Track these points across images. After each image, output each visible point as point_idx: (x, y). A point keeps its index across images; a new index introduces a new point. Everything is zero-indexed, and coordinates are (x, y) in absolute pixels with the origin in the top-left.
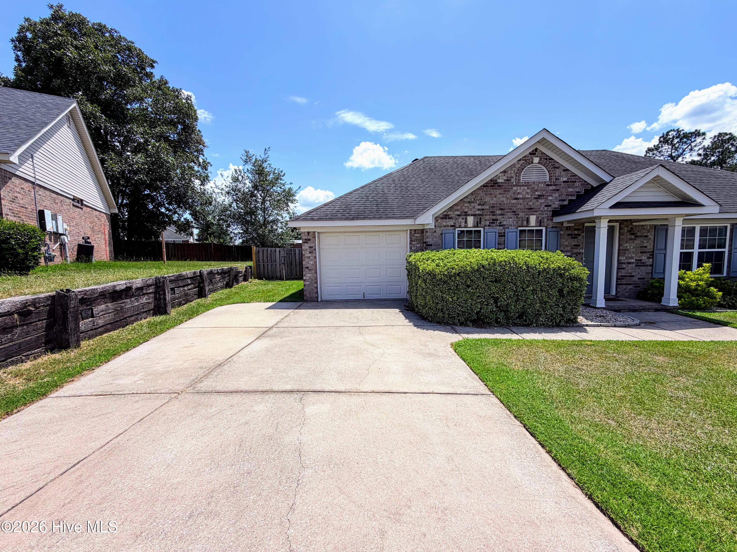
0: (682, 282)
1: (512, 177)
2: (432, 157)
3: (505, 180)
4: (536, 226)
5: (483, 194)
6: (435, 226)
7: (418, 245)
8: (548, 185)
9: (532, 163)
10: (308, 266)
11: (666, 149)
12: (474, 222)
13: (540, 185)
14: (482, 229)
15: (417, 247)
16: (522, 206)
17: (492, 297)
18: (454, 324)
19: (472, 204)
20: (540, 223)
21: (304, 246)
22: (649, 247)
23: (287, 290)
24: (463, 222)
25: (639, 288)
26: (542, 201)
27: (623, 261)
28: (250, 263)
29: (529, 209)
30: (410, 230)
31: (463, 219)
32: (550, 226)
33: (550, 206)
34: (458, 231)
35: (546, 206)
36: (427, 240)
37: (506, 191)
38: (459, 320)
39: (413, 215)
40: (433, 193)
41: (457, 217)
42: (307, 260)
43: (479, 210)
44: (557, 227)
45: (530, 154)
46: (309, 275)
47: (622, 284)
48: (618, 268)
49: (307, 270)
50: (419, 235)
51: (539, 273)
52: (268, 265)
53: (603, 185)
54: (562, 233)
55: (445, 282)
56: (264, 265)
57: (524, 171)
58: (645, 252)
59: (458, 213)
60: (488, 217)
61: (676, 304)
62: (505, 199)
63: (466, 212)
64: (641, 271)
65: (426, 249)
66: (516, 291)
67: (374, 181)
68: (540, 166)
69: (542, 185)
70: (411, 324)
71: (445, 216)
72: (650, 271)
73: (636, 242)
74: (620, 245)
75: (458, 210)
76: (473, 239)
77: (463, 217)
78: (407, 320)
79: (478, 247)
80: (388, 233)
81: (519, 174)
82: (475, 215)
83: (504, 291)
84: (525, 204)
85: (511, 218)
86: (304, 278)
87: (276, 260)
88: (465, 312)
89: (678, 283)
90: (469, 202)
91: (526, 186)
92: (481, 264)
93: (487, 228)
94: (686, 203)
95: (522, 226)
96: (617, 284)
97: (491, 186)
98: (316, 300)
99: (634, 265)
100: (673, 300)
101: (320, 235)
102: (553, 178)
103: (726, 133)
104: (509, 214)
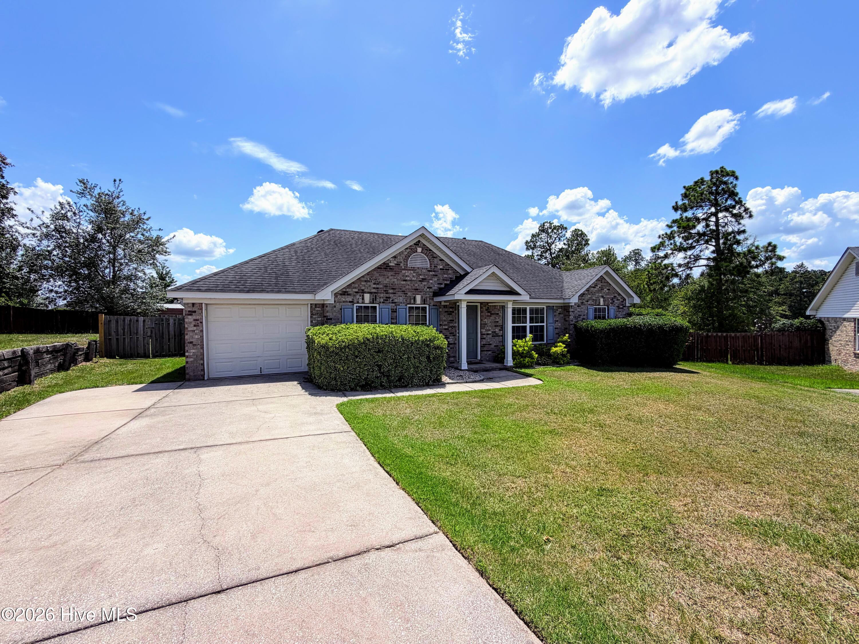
0: (515, 348)
1: (401, 262)
2: (338, 230)
3: (396, 264)
4: (421, 304)
5: (377, 275)
6: (335, 301)
7: (319, 319)
8: (429, 271)
9: (416, 252)
10: (191, 340)
11: (543, 235)
12: (370, 299)
13: (423, 270)
14: (377, 305)
15: (318, 320)
16: (410, 287)
17: (376, 365)
18: (346, 390)
19: (368, 283)
20: (424, 301)
21: (187, 318)
22: (500, 322)
23: (158, 369)
24: (361, 299)
25: (495, 354)
26: (425, 283)
27: (484, 333)
28: (96, 337)
29: (415, 289)
30: (311, 304)
31: (360, 296)
32: (432, 304)
33: (431, 288)
34: (356, 306)
35: (428, 288)
36: (328, 314)
37: (397, 273)
38: (350, 386)
39: (313, 291)
40: (335, 268)
41: (355, 294)
42: (191, 334)
43: (374, 288)
44: (436, 305)
45: (415, 244)
46: (194, 351)
47: (484, 351)
48: (481, 339)
49: (191, 345)
50: (320, 309)
51: (412, 343)
52: (124, 339)
53: (467, 273)
54: (441, 310)
55: (337, 354)
56: (117, 339)
57: (410, 257)
58: (497, 326)
59: (356, 290)
60: (382, 295)
61: (511, 364)
62: (396, 280)
63: (363, 290)
64: (496, 340)
65: (327, 323)
66: (394, 359)
67: (274, 251)
68: (423, 255)
69: (425, 271)
70: (307, 393)
71: (344, 293)
72: (501, 340)
73: (492, 318)
74: (481, 320)
75: (355, 288)
76: (370, 314)
77: (360, 294)
78: (304, 390)
79: (374, 321)
80: (287, 306)
81: (406, 260)
82: (370, 293)
83: (385, 359)
84: (412, 285)
85: (401, 296)
86: (187, 354)
87: (137, 333)
88: (355, 379)
89: (513, 348)
90: (365, 281)
91: (412, 270)
92: (366, 338)
93: (381, 304)
94: (512, 292)
95: (410, 304)
96: (481, 351)
97: (384, 268)
98: (202, 378)
99: (491, 336)
100: (510, 362)
101: (209, 306)
102: (433, 266)
103: (579, 230)
104: (400, 293)
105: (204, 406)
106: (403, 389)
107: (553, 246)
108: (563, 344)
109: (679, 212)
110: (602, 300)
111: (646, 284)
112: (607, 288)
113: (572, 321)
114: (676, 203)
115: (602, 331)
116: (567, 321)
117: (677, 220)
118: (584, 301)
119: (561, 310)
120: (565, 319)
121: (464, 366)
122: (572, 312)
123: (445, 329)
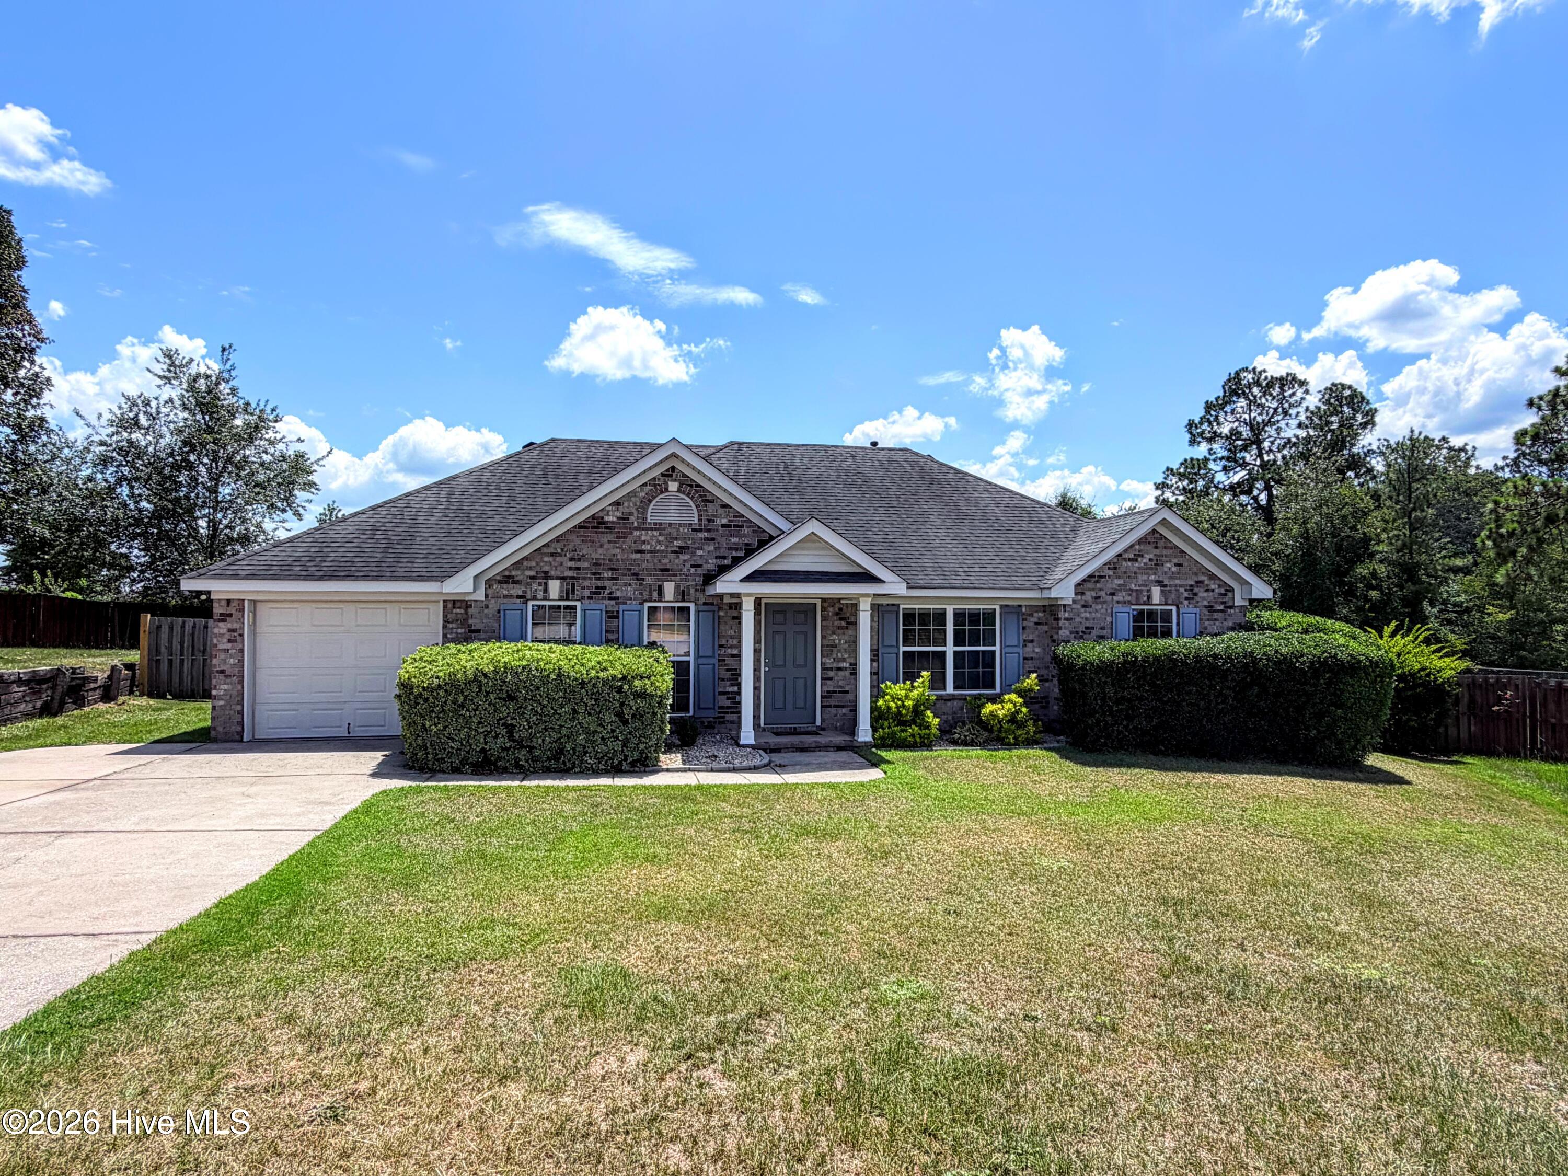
0: (878, 703)
1: (631, 514)
3: (618, 518)
4: (677, 601)
5: (578, 541)
6: (487, 596)
7: (459, 631)
8: (695, 530)
9: (667, 490)
10: (223, 668)
11: (1239, 405)
12: (561, 591)
13: (682, 529)
14: (578, 604)
15: (455, 634)
16: (651, 566)
19: (558, 559)
20: (684, 596)
21: (217, 626)
24: (541, 591)
26: (686, 557)
27: (828, 666)
29: (662, 570)
30: (444, 601)
31: (540, 584)
32: (701, 602)
33: (700, 566)
34: (532, 606)
35: (692, 566)
36: (470, 622)
37: (622, 536)
41: (529, 580)
42: (222, 656)
43: (570, 568)
44: (712, 604)
45: (663, 475)
46: (226, 687)
47: (830, 706)
48: (822, 679)
49: (221, 677)
50: (460, 611)
53: (780, 534)
54: (722, 613)
55: (426, 700)
57: (654, 503)
59: (532, 573)
60: (587, 583)
61: (869, 738)
62: (618, 551)
63: (546, 573)
68: (682, 496)
69: (686, 530)
70: (371, 772)
71: (506, 579)
74: (823, 637)
75: (530, 568)
76: (562, 622)
77: (540, 581)
80: (403, 606)
81: (642, 508)
82: (563, 578)
84: (656, 561)
85: (630, 585)
86: (214, 692)
89: (873, 702)
90: (552, 555)
91: (656, 529)
93: (587, 601)
95: (650, 601)
96: (822, 706)
97: (593, 527)
98: (238, 737)
100: (864, 733)
101: (258, 605)
102: (705, 519)
103: (1343, 386)
104: (627, 579)
108: (1021, 696)
110: (1156, 592)
113: (1067, 642)
116: (1055, 641)
120: (1051, 636)
121: (748, 735)
122: (1067, 619)
123: (733, 655)
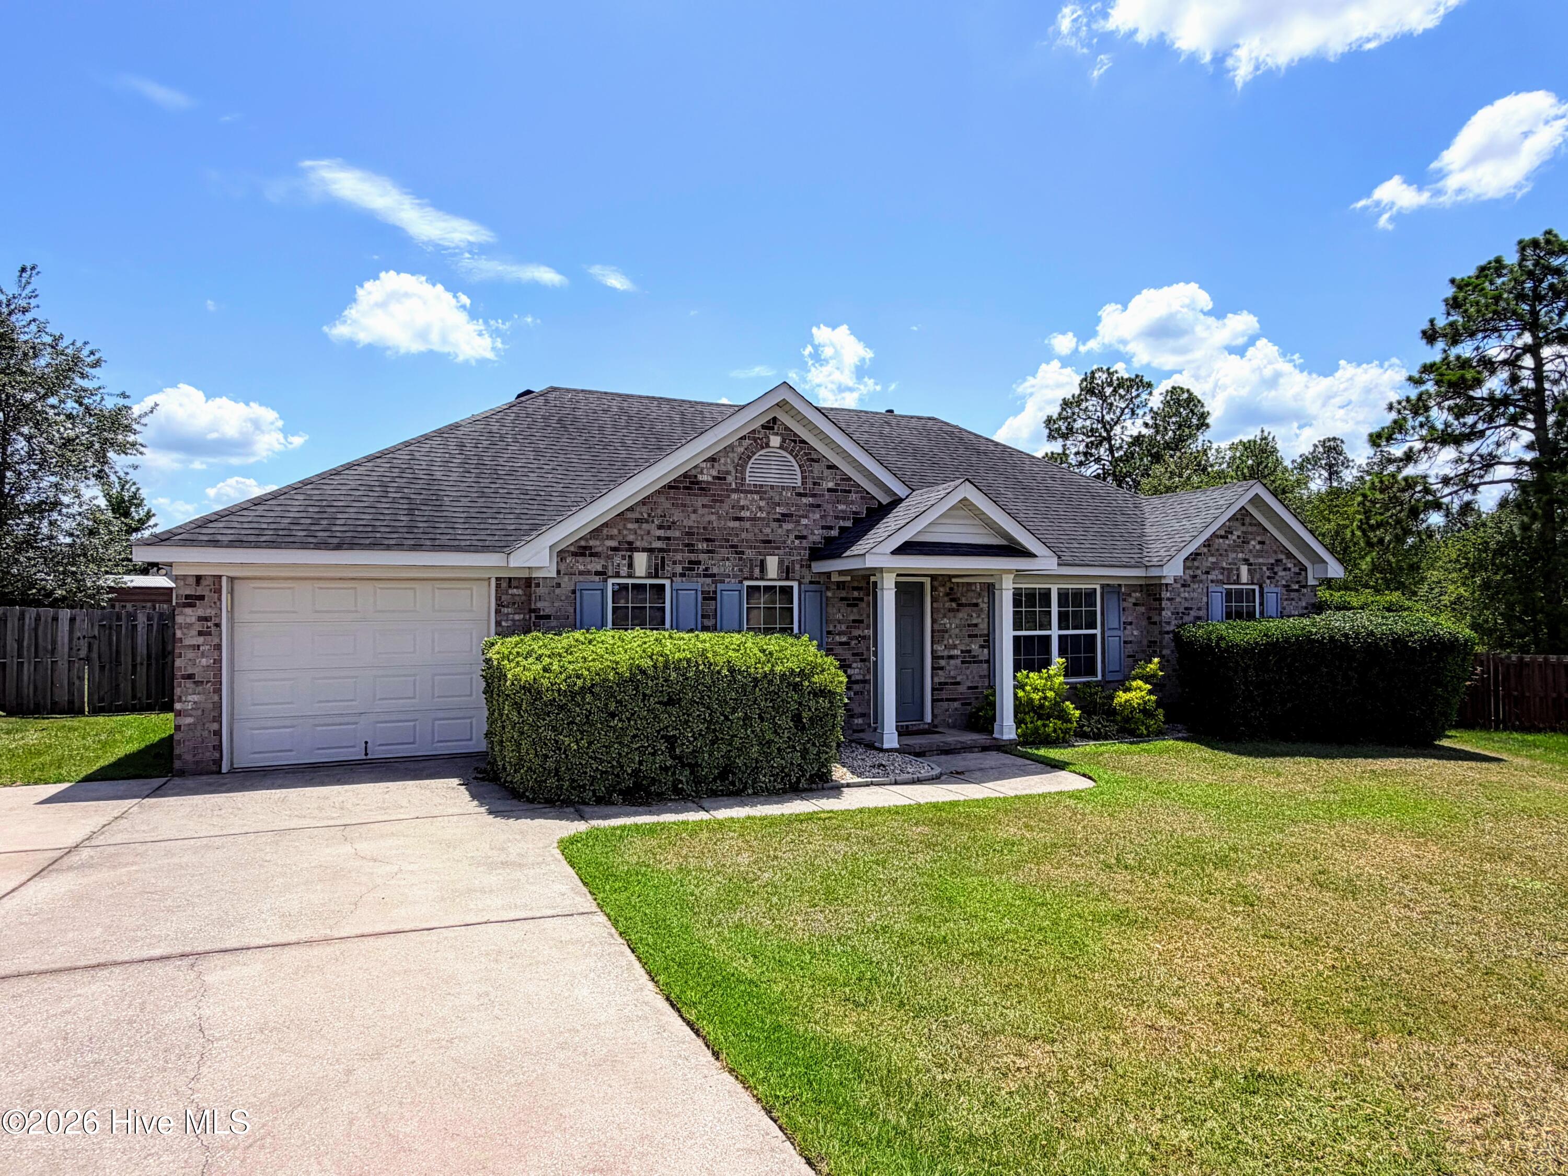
0: (1021, 694)
1: (728, 473)
2: (568, 390)
3: (714, 478)
4: (780, 580)
5: (667, 505)
6: (558, 572)
7: (517, 617)
8: (800, 495)
9: (768, 445)
10: (190, 672)
11: (1092, 403)
12: (649, 567)
13: (784, 493)
14: (667, 583)
15: (513, 620)
16: (750, 536)
17: (662, 737)
18: (585, 803)
19: (644, 526)
20: (788, 573)
21: (182, 613)
22: (981, 626)
24: (624, 565)
25: (969, 707)
26: (790, 526)
27: (940, 654)
29: (764, 542)
30: (498, 579)
31: (623, 557)
32: (807, 580)
33: (804, 537)
34: (613, 584)
35: (797, 537)
36: (539, 605)
37: (718, 500)
38: (594, 791)
39: (504, 546)
40: (559, 487)
41: (610, 553)
42: (190, 654)
43: (659, 538)
44: (819, 583)
45: (763, 427)
46: (196, 698)
47: (942, 700)
48: (933, 668)
49: (189, 684)
50: (520, 592)
52: (20, 665)
53: (897, 501)
54: (829, 594)
55: (561, 708)
57: (752, 461)
58: (976, 636)
59: (613, 544)
60: (679, 557)
61: (1013, 736)
62: (714, 517)
63: (630, 543)
64: (972, 672)
65: (537, 627)
66: (710, 722)
67: (407, 444)
68: (785, 454)
69: (789, 495)
70: (483, 809)
71: (582, 550)
72: (986, 673)
73: (960, 615)
74: (934, 621)
75: (611, 537)
76: (648, 605)
77: (624, 553)
78: (476, 803)
79: (658, 623)
80: (438, 584)
81: (742, 466)
82: (650, 550)
83: (687, 722)
84: (757, 531)
85: (728, 559)
86: (178, 706)
87: (54, 649)
88: (606, 772)
89: (1015, 694)
90: (637, 521)
91: (757, 492)
92: (638, 666)
93: (677, 579)
94: (1013, 550)
95: (751, 578)
96: (933, 701)
97: (686, 488)
98: (214, 768)
99: (958, 661)
100: (1007, 728)
101: (238, 585)
102: (810, 481)
103: (1182, 389)
104: (724, 552)
105: (218, 842)
106: (732, 800)
107: (1117, 429)
108: (1146, 682)
109: (1440, 344)
110: (1244, 569)
111: (1359, 528)
112: (1259, 538)
113: (1169, 623)
114: (1432, 321)
115: (1249, 651)
116: (1155, 623)
117: (1433, 365)
118: (1199, 572)
119: (1138, 595)
120: (1149, 618)
121: (891, 739)
122: (1168, 599)
123: (841, 644)
